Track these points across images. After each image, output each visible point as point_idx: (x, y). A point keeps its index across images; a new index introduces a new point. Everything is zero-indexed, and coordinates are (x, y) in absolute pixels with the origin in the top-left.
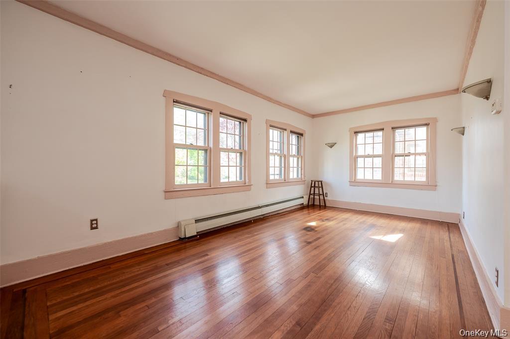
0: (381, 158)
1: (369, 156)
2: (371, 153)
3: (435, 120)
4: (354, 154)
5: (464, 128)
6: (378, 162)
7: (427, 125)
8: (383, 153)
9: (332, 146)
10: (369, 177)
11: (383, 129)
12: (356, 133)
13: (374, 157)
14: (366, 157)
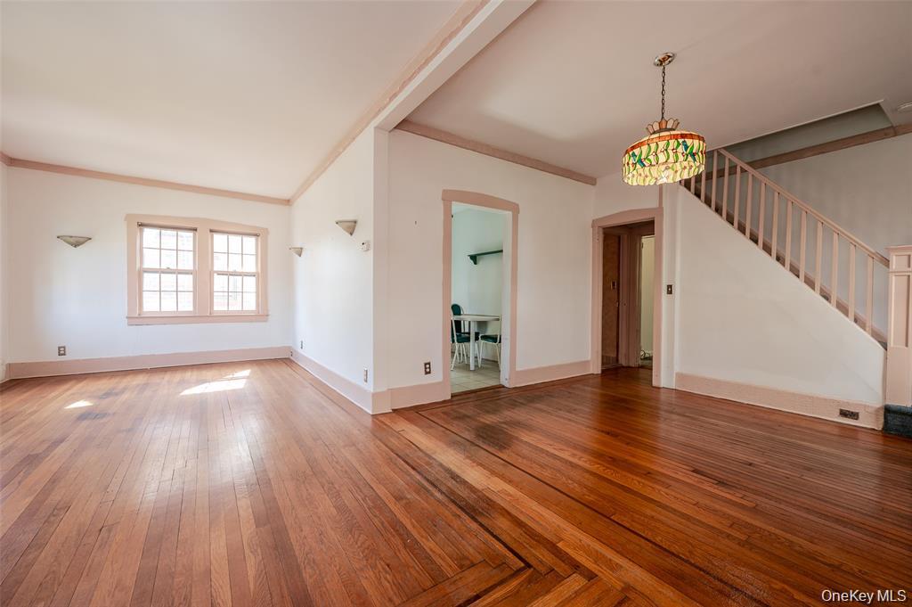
0: (191, 276)
1: (168, 271)
2: (173, 267)
3: (266, 231)
4: (138, 265)
5: (301, 249)
6: (187, 282)
7: (256, 235)
8: (194, 267)
9: (77, 243)
10: (169, 306)
11: (196, 230)
12: (141, 225)
13: (179, 273)
14: (163, 273)
